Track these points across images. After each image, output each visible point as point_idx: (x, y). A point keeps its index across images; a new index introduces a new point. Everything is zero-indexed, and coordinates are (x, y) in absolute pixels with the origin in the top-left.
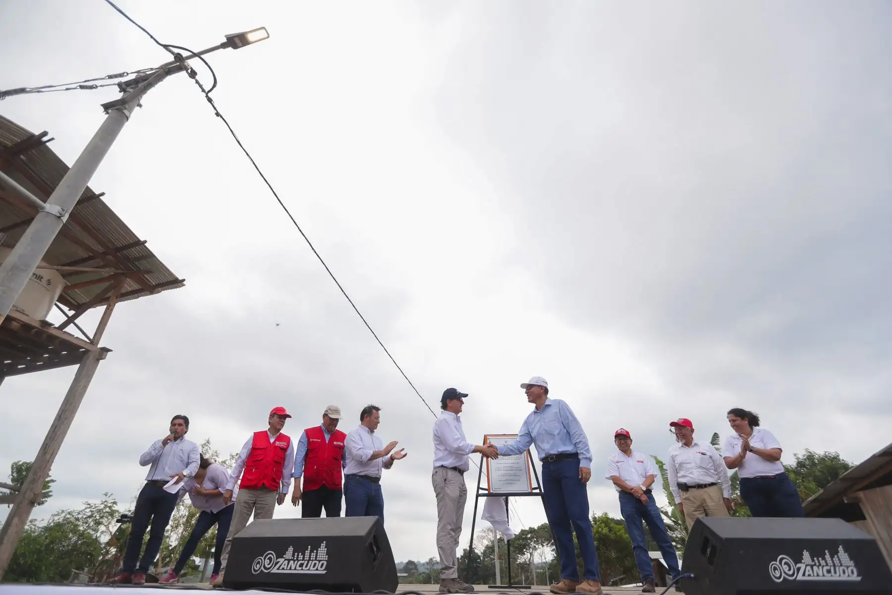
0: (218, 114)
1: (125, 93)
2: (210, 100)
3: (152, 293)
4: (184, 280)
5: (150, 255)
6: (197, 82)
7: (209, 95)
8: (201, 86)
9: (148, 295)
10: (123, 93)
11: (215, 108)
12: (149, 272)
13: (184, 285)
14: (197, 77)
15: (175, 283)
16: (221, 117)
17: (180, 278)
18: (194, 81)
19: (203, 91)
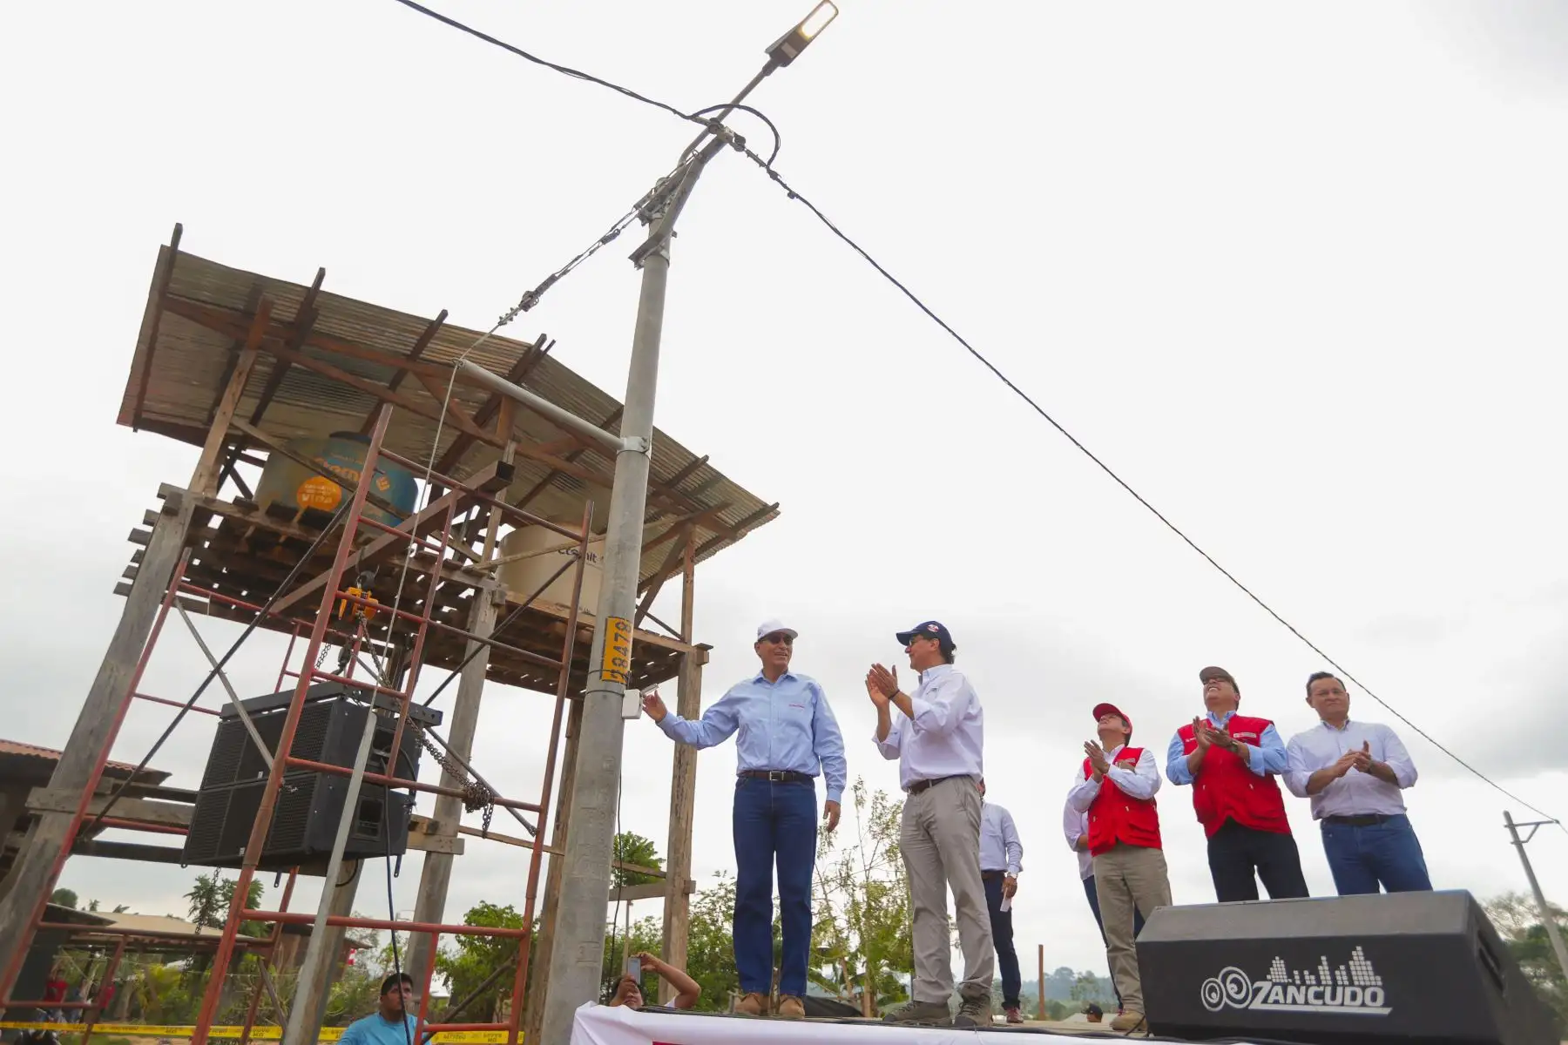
0: (792, 195)
1: (652, 224)
2: (774, 175)
3: (734, 539)
4: (777, 505)
5: (718, 477)
6: (750, 154)
7: (772, 167)
8: (756, 158)
9: (728, 544)
10: (647, 225)
11: (785, 186)
12: (724, 506)
13: (779, 513)
14: (748, 146)
15: (764, 513)
16: (798, 196)
17: (771, 503)
18: (744, 154)
19: (761, 164)
